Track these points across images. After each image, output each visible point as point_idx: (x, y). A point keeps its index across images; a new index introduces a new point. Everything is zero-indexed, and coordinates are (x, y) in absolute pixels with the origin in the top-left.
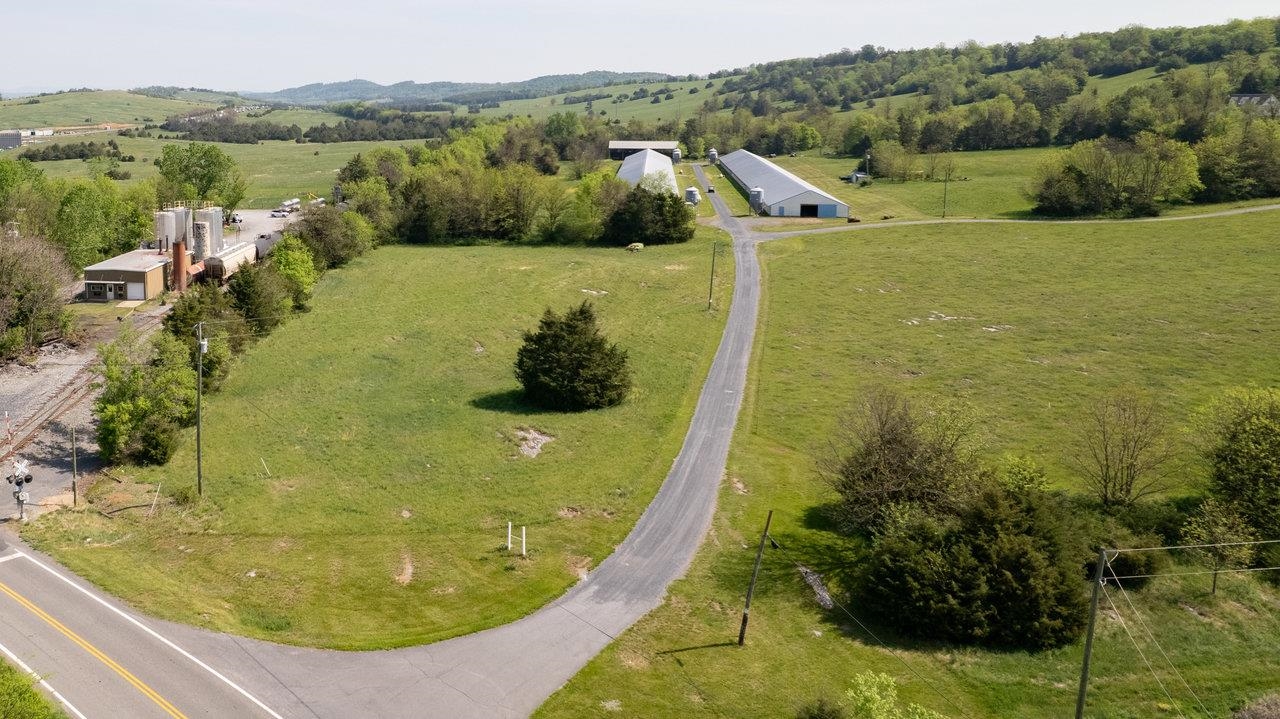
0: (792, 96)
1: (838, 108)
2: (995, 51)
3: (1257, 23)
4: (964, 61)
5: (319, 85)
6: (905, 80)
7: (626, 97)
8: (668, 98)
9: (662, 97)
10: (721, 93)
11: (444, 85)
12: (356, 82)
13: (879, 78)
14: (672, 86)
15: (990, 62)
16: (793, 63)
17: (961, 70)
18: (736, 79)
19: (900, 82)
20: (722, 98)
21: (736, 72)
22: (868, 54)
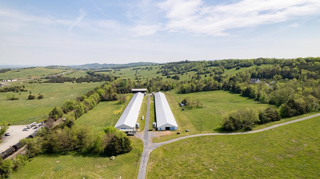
0: (173, 70)
1: (181, 74)
2: (208, 62)
3: (251, 60)
4: (203, 64)
5: (88, 64)
6: (193, 68)
7: (144, 69)
8: (152, 69)
9: (150, 69)
10: (160, 69)
11: (112, 64)
12: (96, 63)
13: (188, 67)
14: (152, 66)
15: (208, 65)
16: (173, 63)
17: (203, 66)
18: (164, 66)
19: (192, 68)
20: (160, 70)
21: (164, 64)
22: (187, 62)
